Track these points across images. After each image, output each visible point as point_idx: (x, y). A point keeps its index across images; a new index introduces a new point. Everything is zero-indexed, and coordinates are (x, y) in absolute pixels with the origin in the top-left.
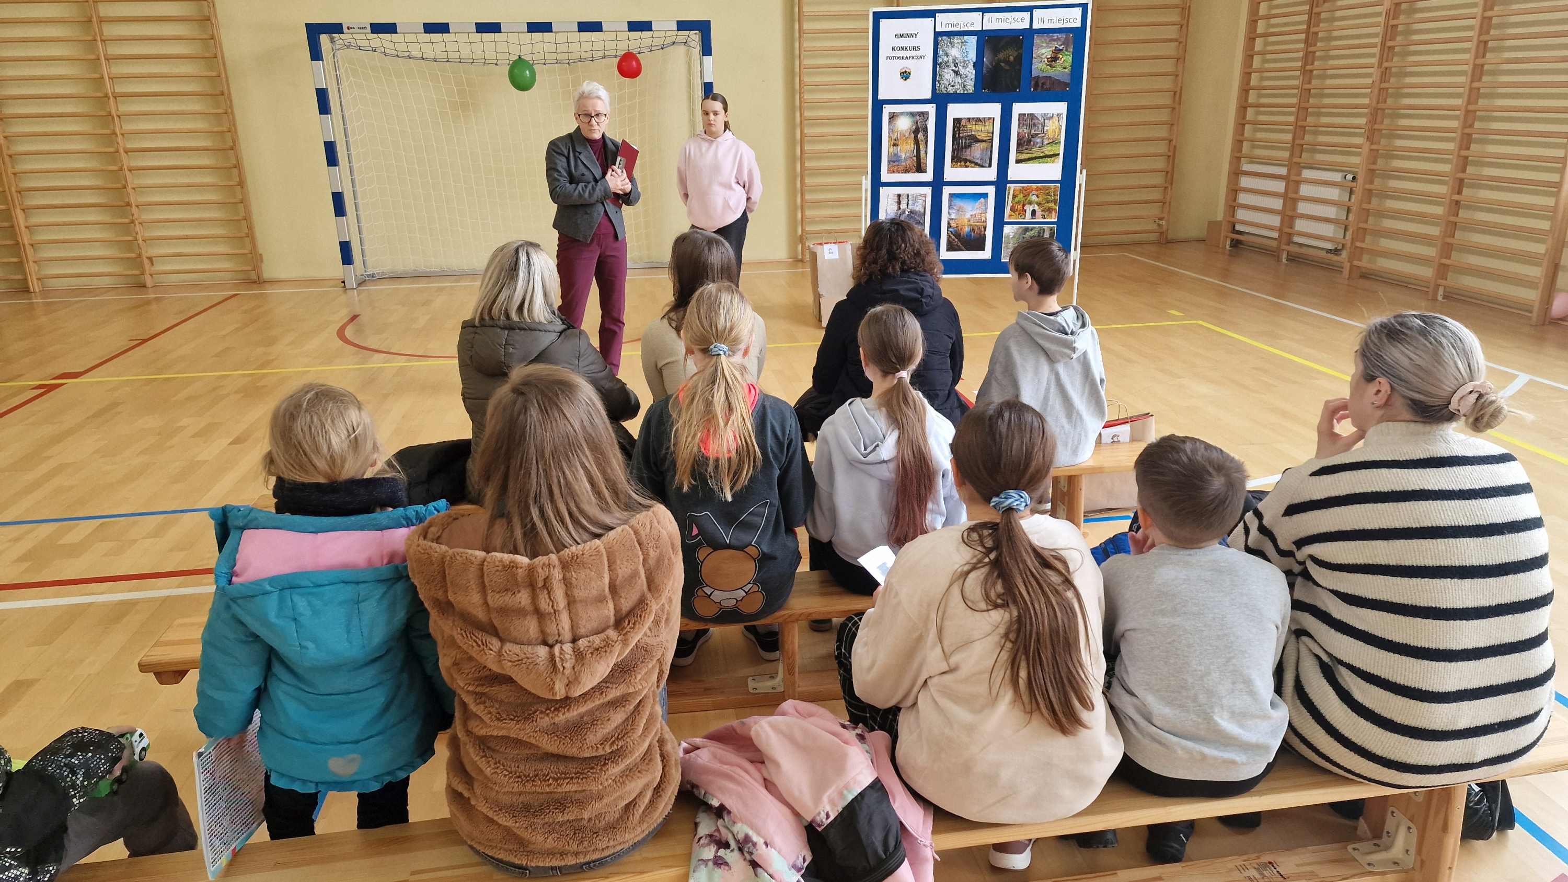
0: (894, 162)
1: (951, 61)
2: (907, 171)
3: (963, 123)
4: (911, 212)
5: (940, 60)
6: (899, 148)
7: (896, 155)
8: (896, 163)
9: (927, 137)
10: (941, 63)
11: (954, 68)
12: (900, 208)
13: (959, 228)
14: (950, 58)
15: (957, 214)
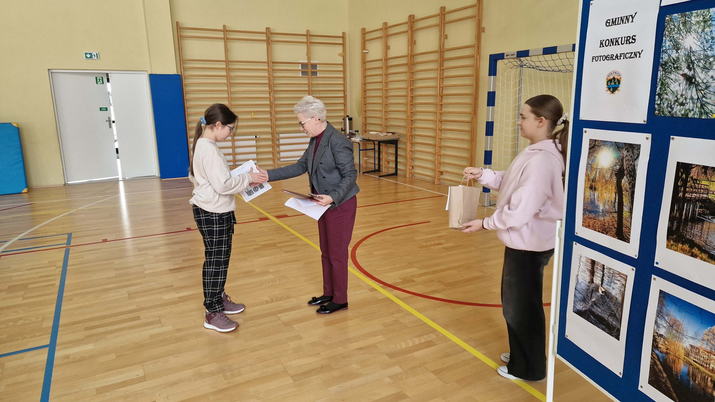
0: (590, 212)
1: (683, 58)
2: (604, 231)
3: (694, 173)
4: (606, 294)
5: (665, 57)
6: (596, 194)
7: (592, 202)
8: (592, 215)
9: (633, 186)
10: (666, 63)
11: (686, 71)
12: (592, 281)
13: (671, 357)
14: (682, 53)
15: (669, 332)
